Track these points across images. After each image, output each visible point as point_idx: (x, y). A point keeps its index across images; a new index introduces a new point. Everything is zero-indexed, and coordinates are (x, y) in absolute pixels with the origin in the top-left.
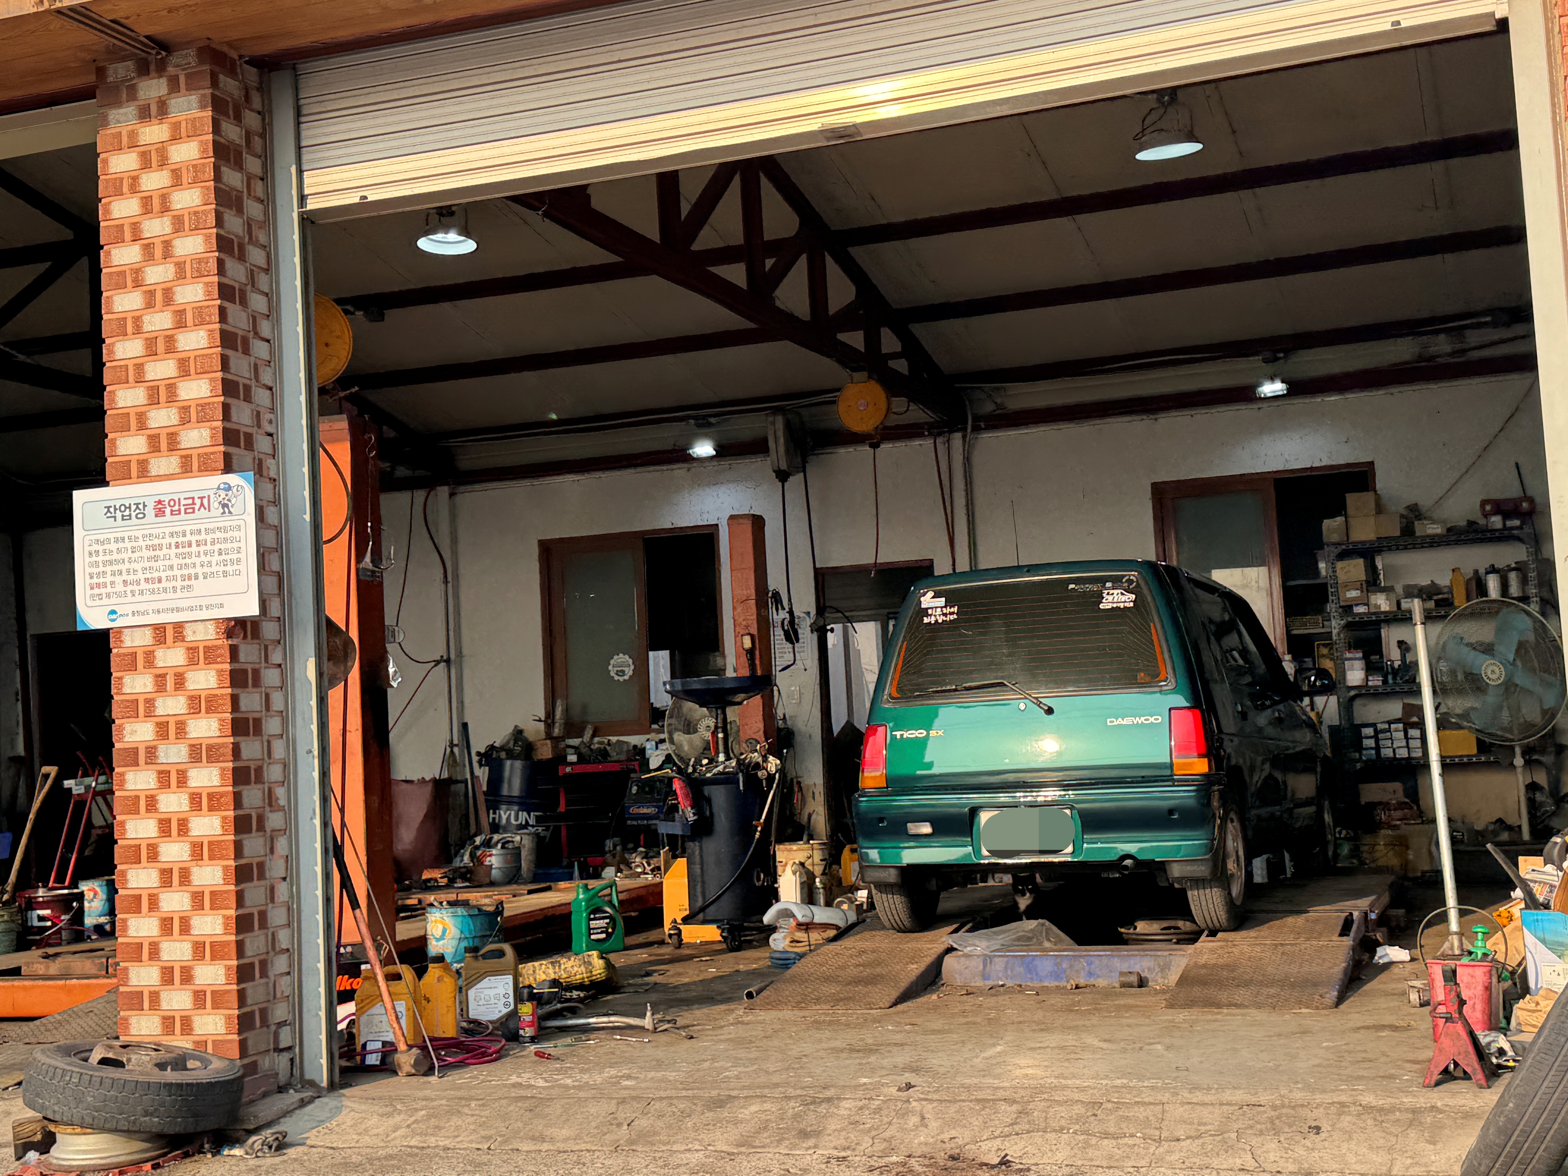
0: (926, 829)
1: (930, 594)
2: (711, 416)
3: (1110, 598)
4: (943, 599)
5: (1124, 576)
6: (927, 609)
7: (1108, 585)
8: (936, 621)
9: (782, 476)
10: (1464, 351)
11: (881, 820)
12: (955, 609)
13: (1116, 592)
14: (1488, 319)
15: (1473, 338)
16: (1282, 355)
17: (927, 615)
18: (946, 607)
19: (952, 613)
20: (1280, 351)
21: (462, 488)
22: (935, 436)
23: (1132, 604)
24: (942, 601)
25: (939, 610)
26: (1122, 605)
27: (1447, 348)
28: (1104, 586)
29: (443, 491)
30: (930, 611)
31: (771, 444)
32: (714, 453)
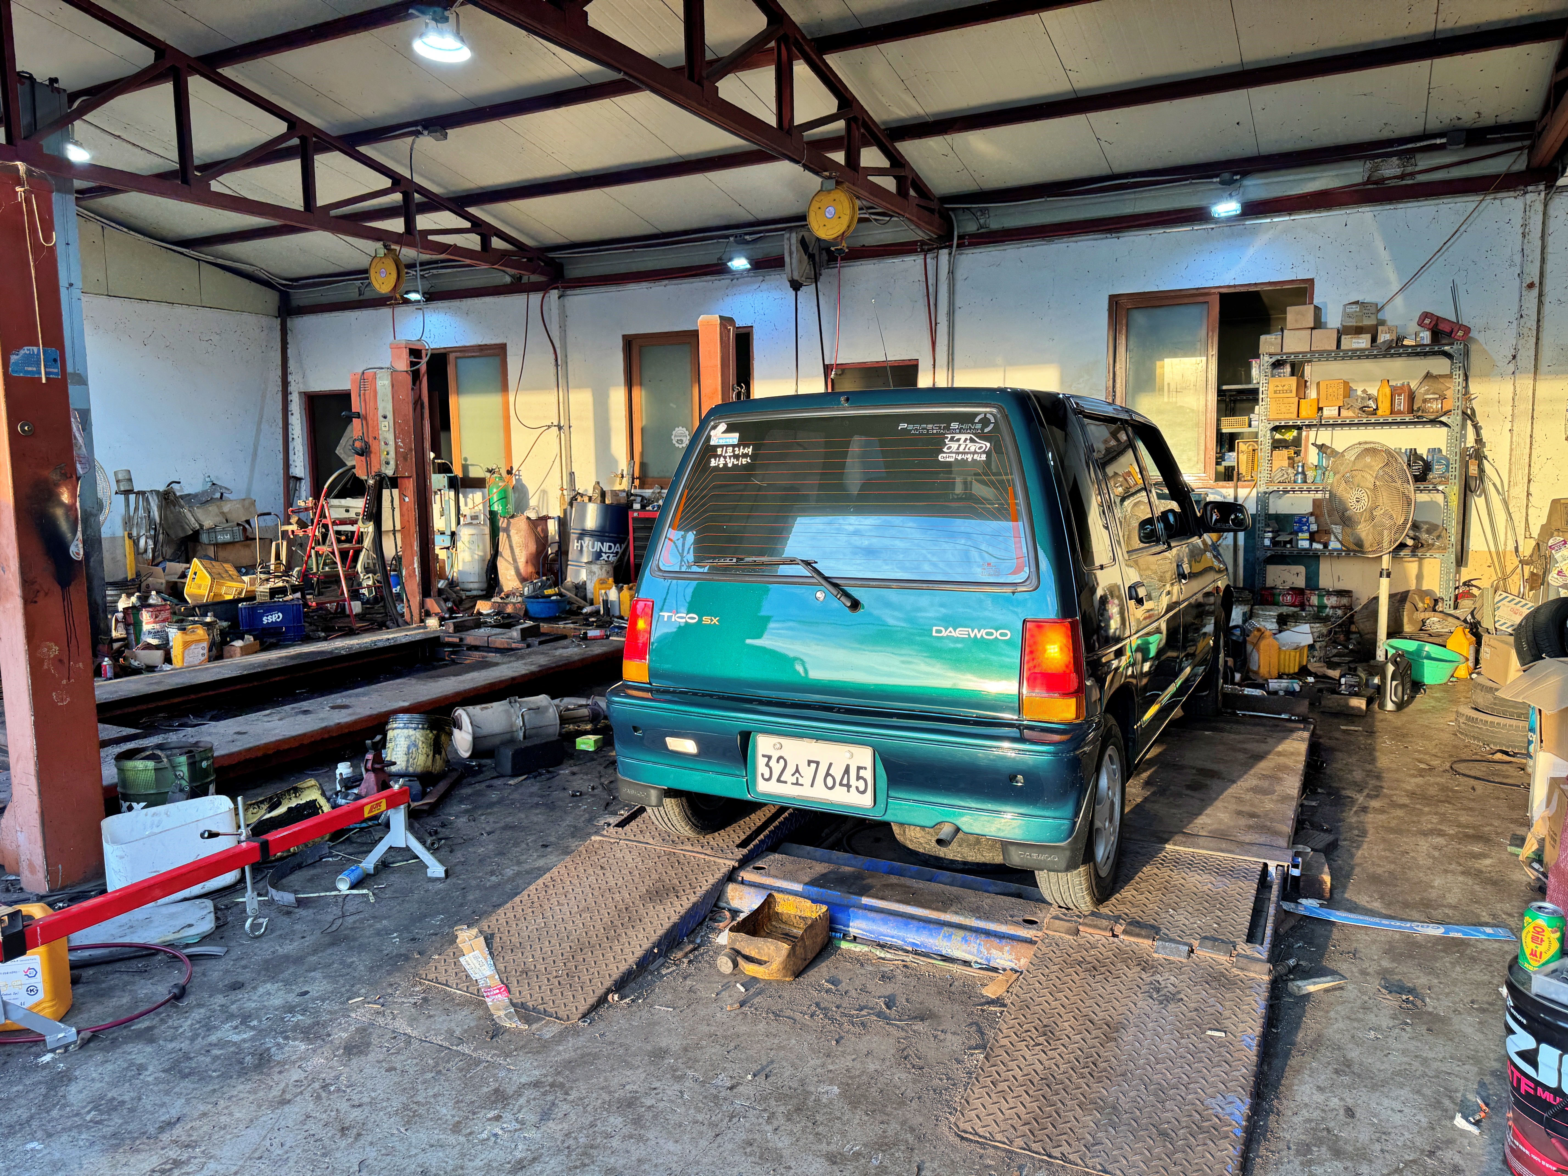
0: (688, 746)
1: (723, 427)
2: (746, 234)
3: (954, 446)
4: (737, 435)
5: (977, 414)
6: (717, 447)
7: (954, 425)
8: (725, 465)
9: (796, 286)
10: (1412, 175)
11: (636, 729)
12: (749, 450)
13: (963, 437)
14: (1444, 140)
15: (1424, 162)
16: (1238, 177)
17: (716, 456)
18: (738, 446)
19: (745, 456)
20: (1236, 174)
21: (569, 292)
22: (926, 252)
23: (984, 457)
24: (734, 438)
25: (730, 449)
26: (970, 457)
27: (1398, 171)
28: (948, 428)
29: (554, 294)
30: (719, 451)
31: (787, 259)
32: (749, 266)
